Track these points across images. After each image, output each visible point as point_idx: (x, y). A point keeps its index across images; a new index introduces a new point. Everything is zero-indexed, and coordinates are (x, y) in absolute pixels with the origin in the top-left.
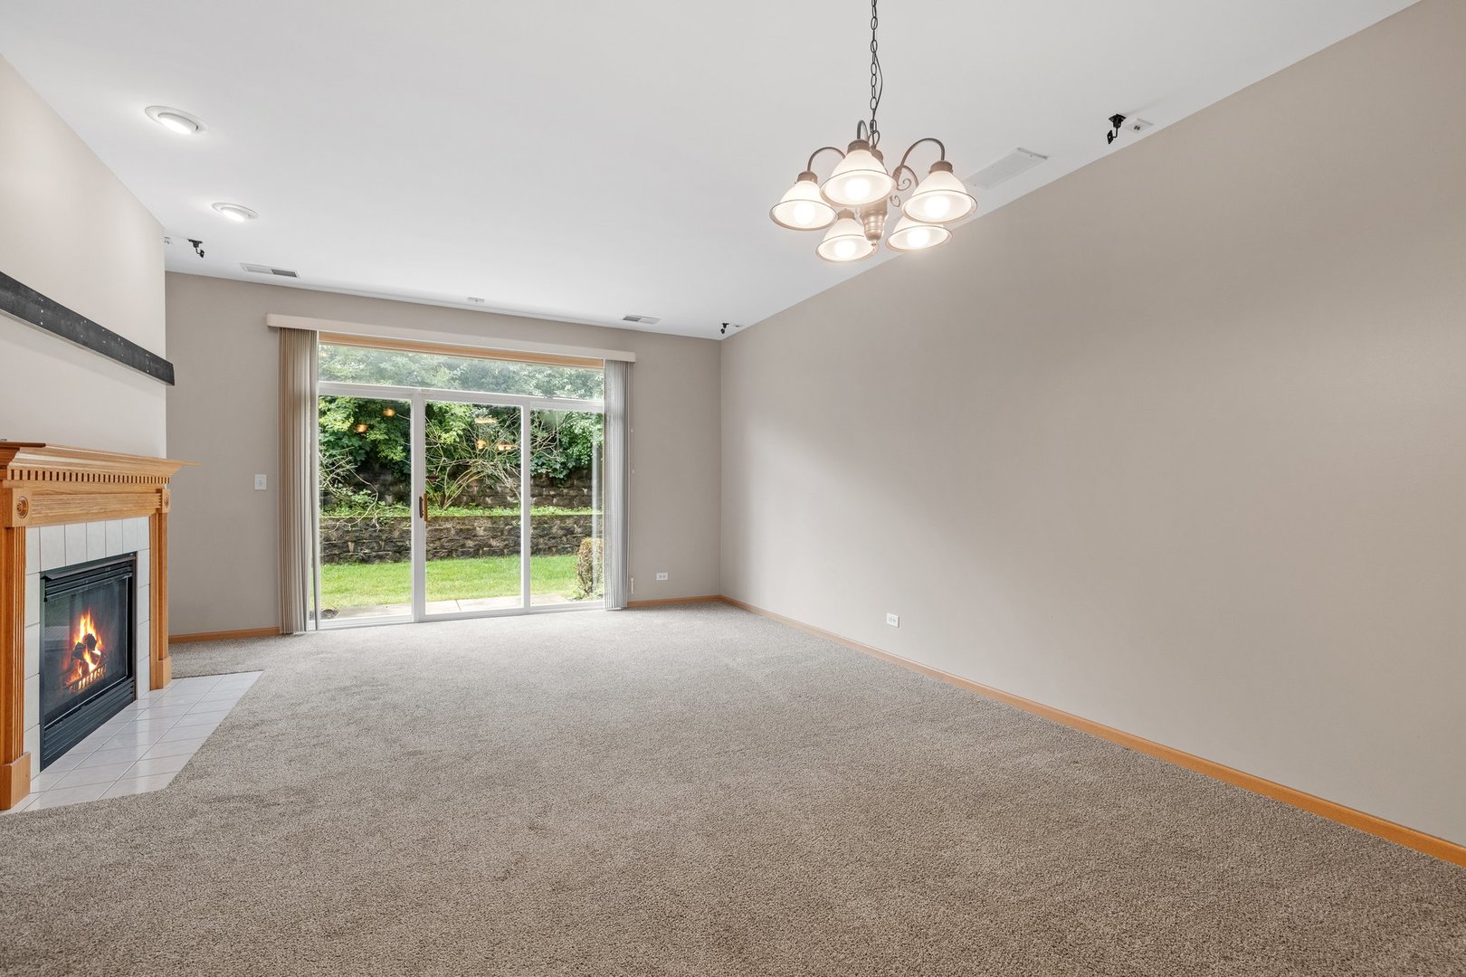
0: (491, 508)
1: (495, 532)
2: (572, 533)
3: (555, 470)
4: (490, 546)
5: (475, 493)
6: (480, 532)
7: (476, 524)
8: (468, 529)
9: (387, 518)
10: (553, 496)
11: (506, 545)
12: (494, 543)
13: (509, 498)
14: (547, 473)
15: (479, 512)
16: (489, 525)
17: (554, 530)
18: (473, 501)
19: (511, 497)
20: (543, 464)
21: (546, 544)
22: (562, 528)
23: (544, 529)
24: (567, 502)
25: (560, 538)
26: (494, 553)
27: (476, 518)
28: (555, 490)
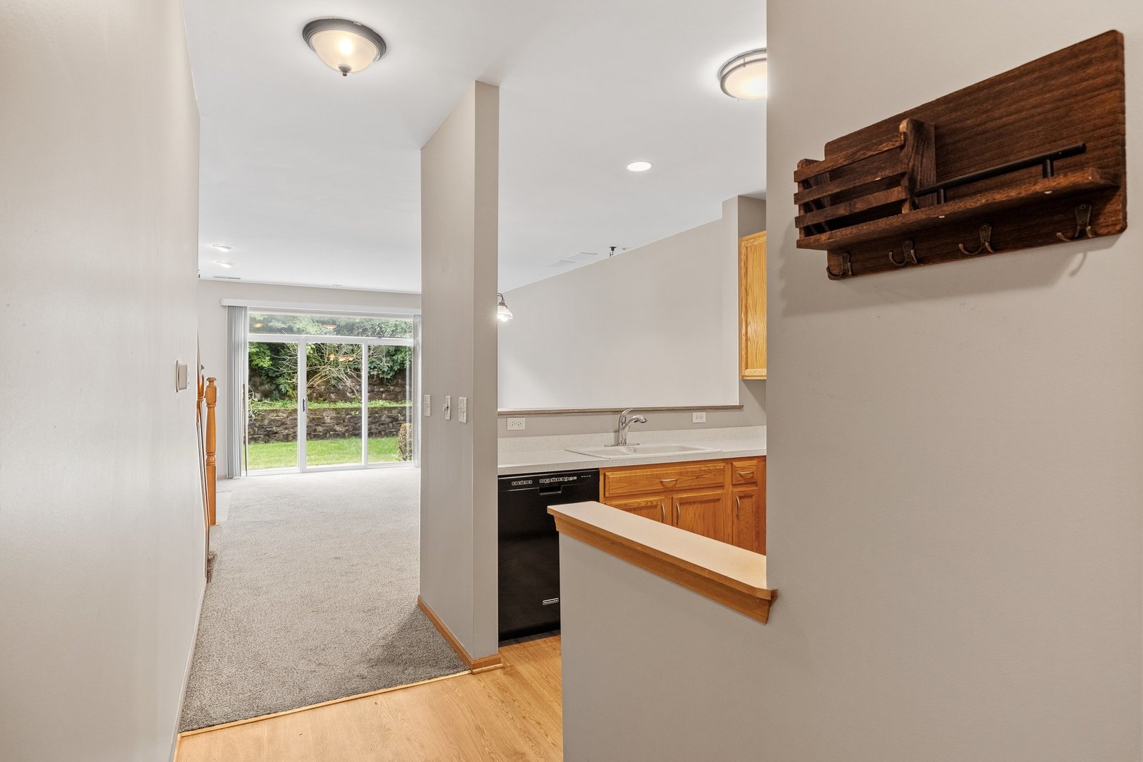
0: (335, 402)
1: (339, 420)
2: (397, 420)
3: (383, 372)
4: (335, 431)
5: (323, 390)
6: (328, 420)
7: (324, 414)
8: (319, 418)
9: (259, 411)
10: (382, 392)
11: (347, 430)
12: (337, 428)
13: (348, 394)
14: (378, 374)
15: (326, 405)
16: (334, 415)
17: (383, 418)
18: (321, 396)
19: (350, 393)
20: (375, 367)
21: (377, 429)
22: (389, 417)
23: (375, 418)
24: (393, 396)
25: (388, 424)
26: (338, 435)
27: (325, 410)
28: (383, 387)
